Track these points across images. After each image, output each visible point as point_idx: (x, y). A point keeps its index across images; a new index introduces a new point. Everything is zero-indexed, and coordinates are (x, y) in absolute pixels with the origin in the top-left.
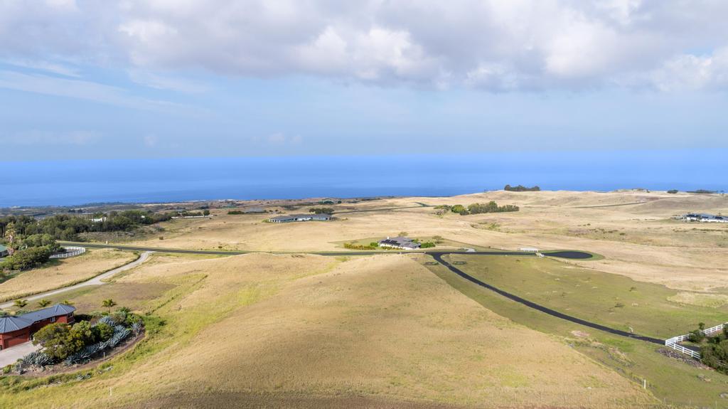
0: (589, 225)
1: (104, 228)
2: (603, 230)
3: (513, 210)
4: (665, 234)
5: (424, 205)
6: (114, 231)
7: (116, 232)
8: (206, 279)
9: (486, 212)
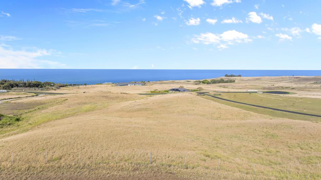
0: (273, 85)
1: (27, 85)
2: (282, 87)
3: (232, 82)
4: (316, 88)
5: (189, 82)
6: (33, 87)
7: (33, 88)
8: (66, 101)
9: (219, 83)
